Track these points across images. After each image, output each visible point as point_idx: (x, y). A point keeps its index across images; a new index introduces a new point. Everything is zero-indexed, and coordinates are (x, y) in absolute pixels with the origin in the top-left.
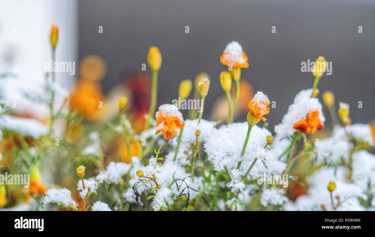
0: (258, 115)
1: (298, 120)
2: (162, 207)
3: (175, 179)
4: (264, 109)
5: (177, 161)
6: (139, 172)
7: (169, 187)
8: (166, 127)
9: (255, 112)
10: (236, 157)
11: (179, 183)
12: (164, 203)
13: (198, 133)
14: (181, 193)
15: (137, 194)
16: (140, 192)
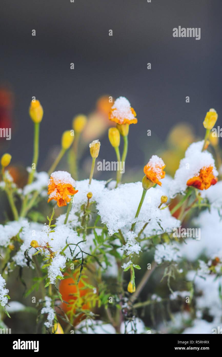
0: (153, 180)
1: (192, 177)
2: (58, 276)
3: (68, 243)
4: (160, 174)
5: (68, 223)
6: (33, 243)
7: (62, 253)
8: (60, 195)
9: (151, 176)
10: (131, 220)
11: (73, 247)
12: (60, 272)
13: (89, 196)
14: (75, 257)
15: (28, 259)
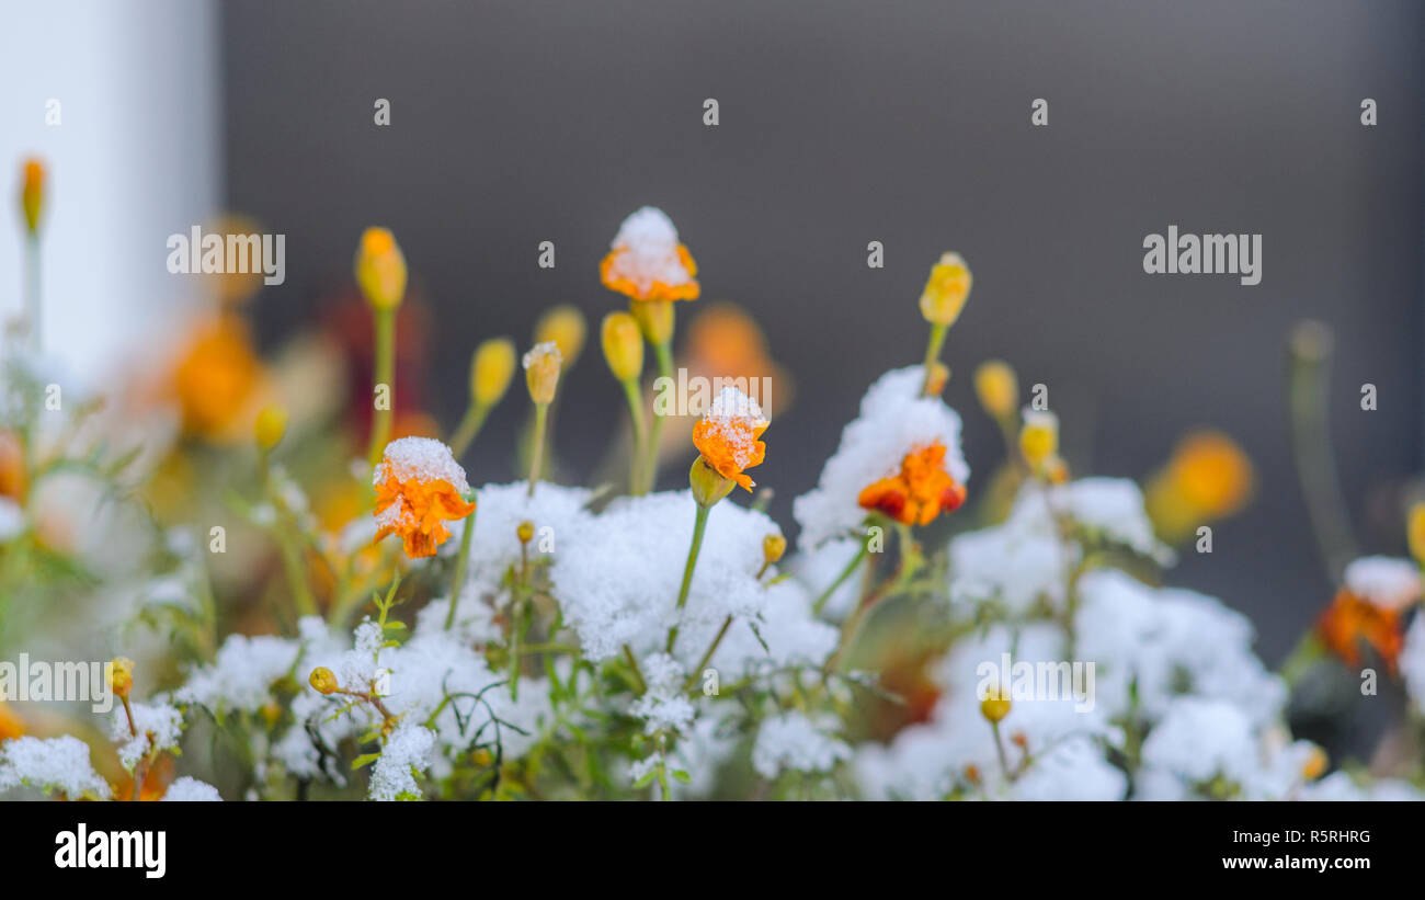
0: (725, 469)
1: (874, 479)
2: (404, 792)
3: (450, 691)
4: (746, 448)
5: (456, 629)
6: (317, 676)
7: (430, 724)
8: (411, 516)
9: (716, 460)
10: (661, 611)
11: (465, 706)
12: (411, 779)
13: (525, 533)
14: (473, 742)
16: (330, 741)
